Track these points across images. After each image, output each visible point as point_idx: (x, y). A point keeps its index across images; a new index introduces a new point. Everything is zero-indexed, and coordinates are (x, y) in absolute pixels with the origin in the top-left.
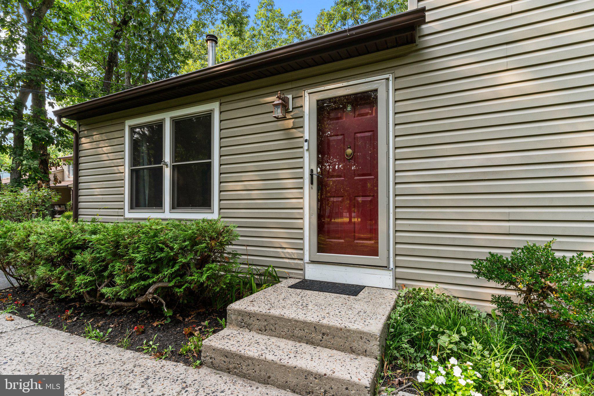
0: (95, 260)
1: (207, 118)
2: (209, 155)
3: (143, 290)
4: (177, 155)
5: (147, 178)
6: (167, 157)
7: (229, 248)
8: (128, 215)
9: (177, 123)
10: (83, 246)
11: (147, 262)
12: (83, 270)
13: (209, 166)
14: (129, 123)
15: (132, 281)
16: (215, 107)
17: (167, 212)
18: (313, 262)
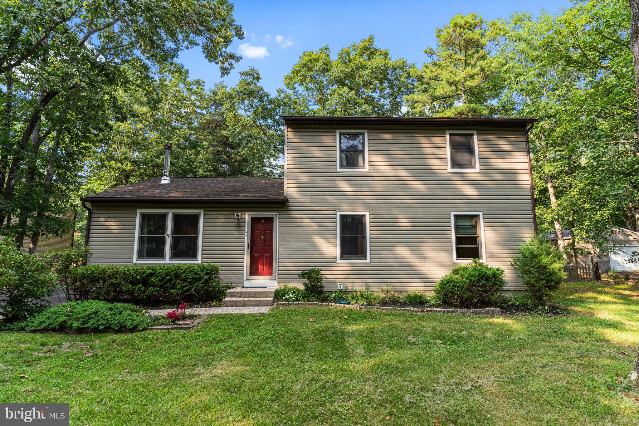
1: (196, 216)
2: (196, 232)
4: (176, 232)
6: (169, 232)
8: (136, 262)
13: (196, 239)
14: (139, 211)
16: (201, 211)
17: (167, 260)
18: (247, 280)
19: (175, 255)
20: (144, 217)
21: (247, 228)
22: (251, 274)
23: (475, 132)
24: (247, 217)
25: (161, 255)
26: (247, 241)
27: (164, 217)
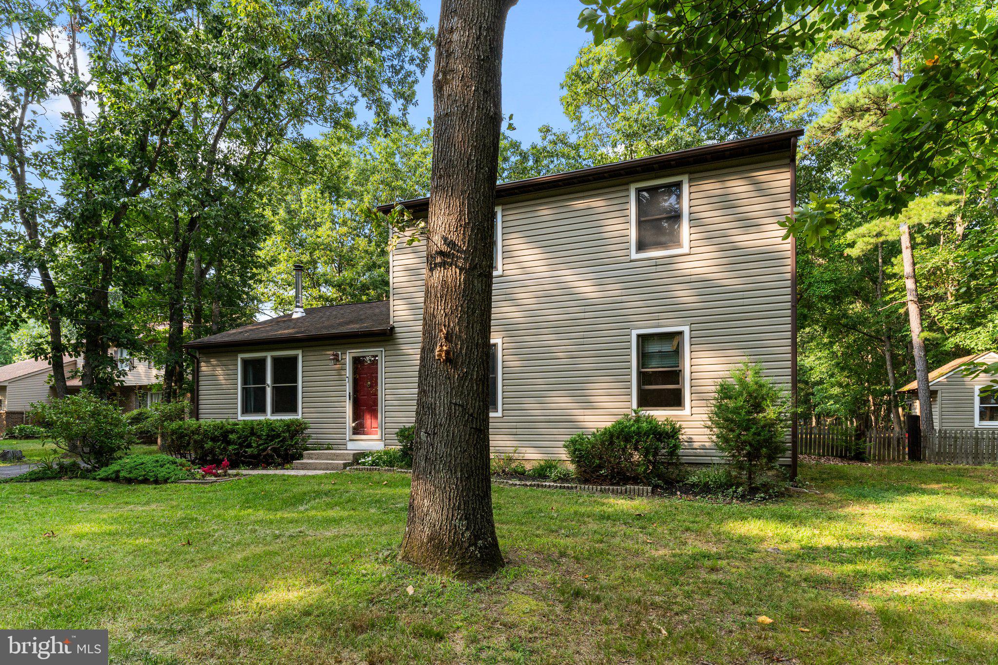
0: (239, 438)
1: (294, 359)
2: (295, 381)
3: (265, 450)
4: (275, 380)
5: (252, 394)
6: (269, 380)
7: (306, 431)
8: (240, 418)
9: (275, 360)
10: (233, 431)
11: (268, 435)
12: (234, 443)
13: (295, 388)
14: (240, 356)
15: (260, 445)
16: (299, 353)
17: (269, 416)
18: (351, 440)
19: (276, 410)
20: (245, 362)
21: (348, 372)
22: (354, 434)
23: (685, 179)
24: (348, 358)
25: (262, 409)
26: (349, 388)
27: (263, 361)
